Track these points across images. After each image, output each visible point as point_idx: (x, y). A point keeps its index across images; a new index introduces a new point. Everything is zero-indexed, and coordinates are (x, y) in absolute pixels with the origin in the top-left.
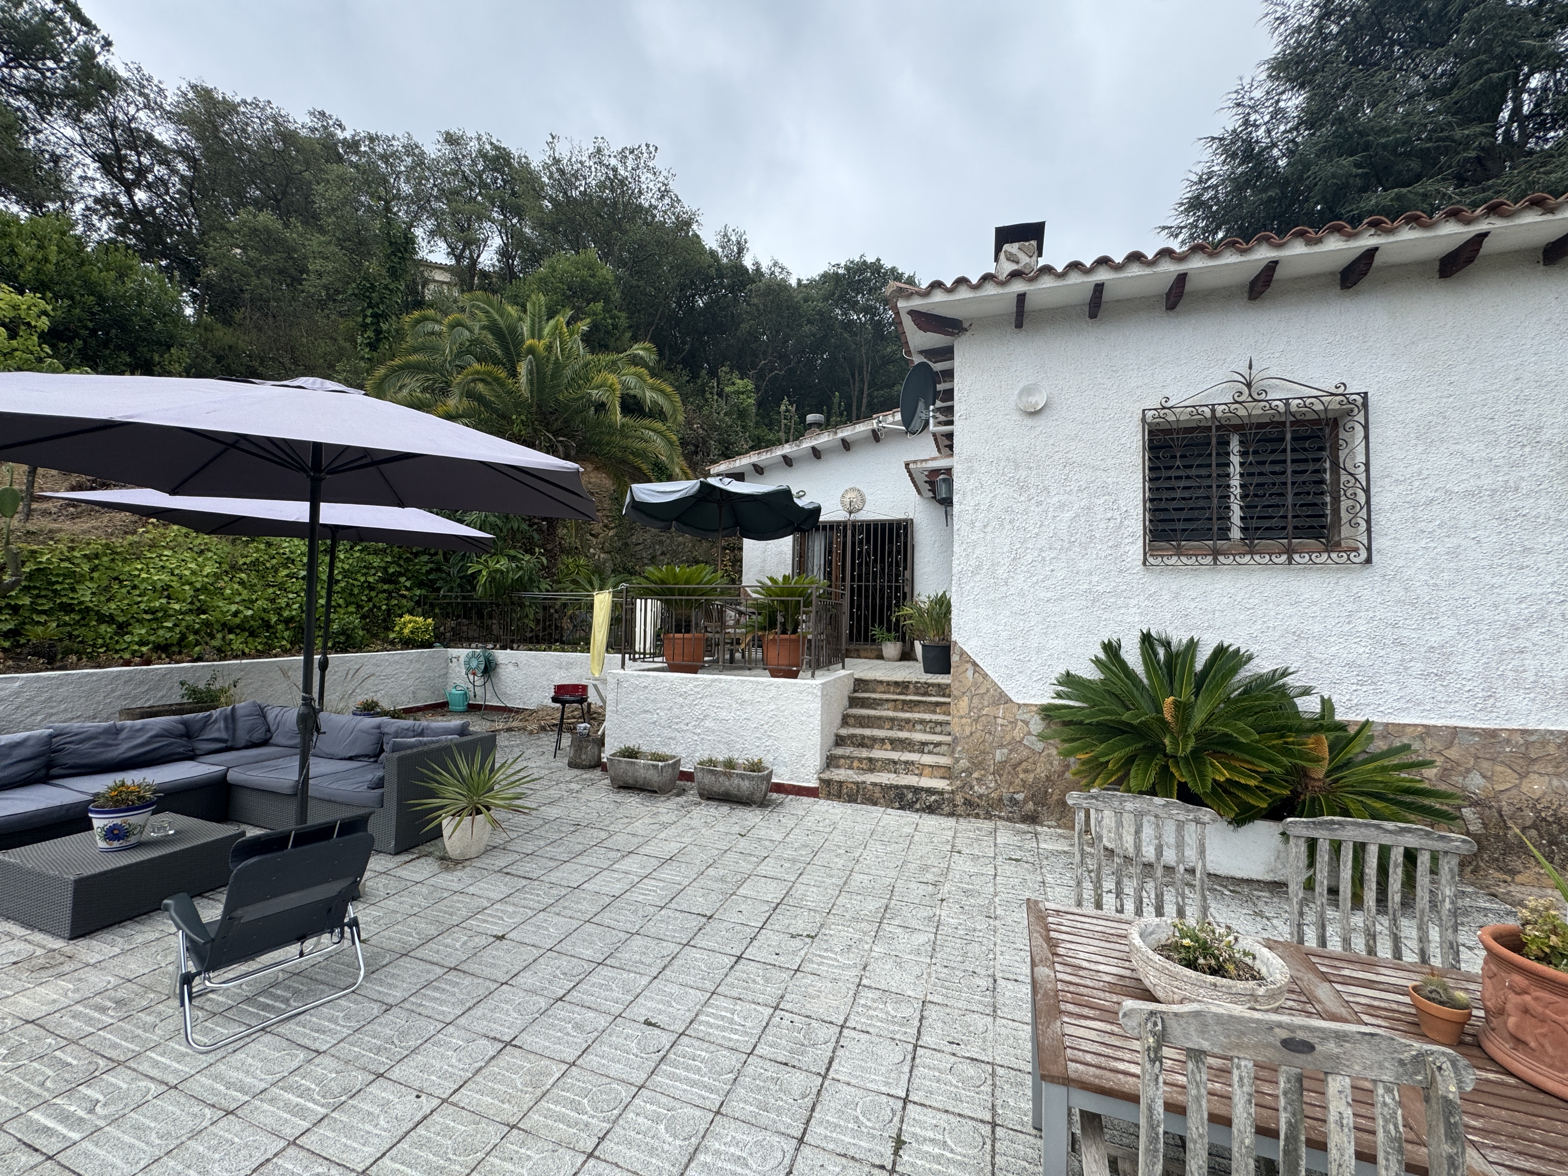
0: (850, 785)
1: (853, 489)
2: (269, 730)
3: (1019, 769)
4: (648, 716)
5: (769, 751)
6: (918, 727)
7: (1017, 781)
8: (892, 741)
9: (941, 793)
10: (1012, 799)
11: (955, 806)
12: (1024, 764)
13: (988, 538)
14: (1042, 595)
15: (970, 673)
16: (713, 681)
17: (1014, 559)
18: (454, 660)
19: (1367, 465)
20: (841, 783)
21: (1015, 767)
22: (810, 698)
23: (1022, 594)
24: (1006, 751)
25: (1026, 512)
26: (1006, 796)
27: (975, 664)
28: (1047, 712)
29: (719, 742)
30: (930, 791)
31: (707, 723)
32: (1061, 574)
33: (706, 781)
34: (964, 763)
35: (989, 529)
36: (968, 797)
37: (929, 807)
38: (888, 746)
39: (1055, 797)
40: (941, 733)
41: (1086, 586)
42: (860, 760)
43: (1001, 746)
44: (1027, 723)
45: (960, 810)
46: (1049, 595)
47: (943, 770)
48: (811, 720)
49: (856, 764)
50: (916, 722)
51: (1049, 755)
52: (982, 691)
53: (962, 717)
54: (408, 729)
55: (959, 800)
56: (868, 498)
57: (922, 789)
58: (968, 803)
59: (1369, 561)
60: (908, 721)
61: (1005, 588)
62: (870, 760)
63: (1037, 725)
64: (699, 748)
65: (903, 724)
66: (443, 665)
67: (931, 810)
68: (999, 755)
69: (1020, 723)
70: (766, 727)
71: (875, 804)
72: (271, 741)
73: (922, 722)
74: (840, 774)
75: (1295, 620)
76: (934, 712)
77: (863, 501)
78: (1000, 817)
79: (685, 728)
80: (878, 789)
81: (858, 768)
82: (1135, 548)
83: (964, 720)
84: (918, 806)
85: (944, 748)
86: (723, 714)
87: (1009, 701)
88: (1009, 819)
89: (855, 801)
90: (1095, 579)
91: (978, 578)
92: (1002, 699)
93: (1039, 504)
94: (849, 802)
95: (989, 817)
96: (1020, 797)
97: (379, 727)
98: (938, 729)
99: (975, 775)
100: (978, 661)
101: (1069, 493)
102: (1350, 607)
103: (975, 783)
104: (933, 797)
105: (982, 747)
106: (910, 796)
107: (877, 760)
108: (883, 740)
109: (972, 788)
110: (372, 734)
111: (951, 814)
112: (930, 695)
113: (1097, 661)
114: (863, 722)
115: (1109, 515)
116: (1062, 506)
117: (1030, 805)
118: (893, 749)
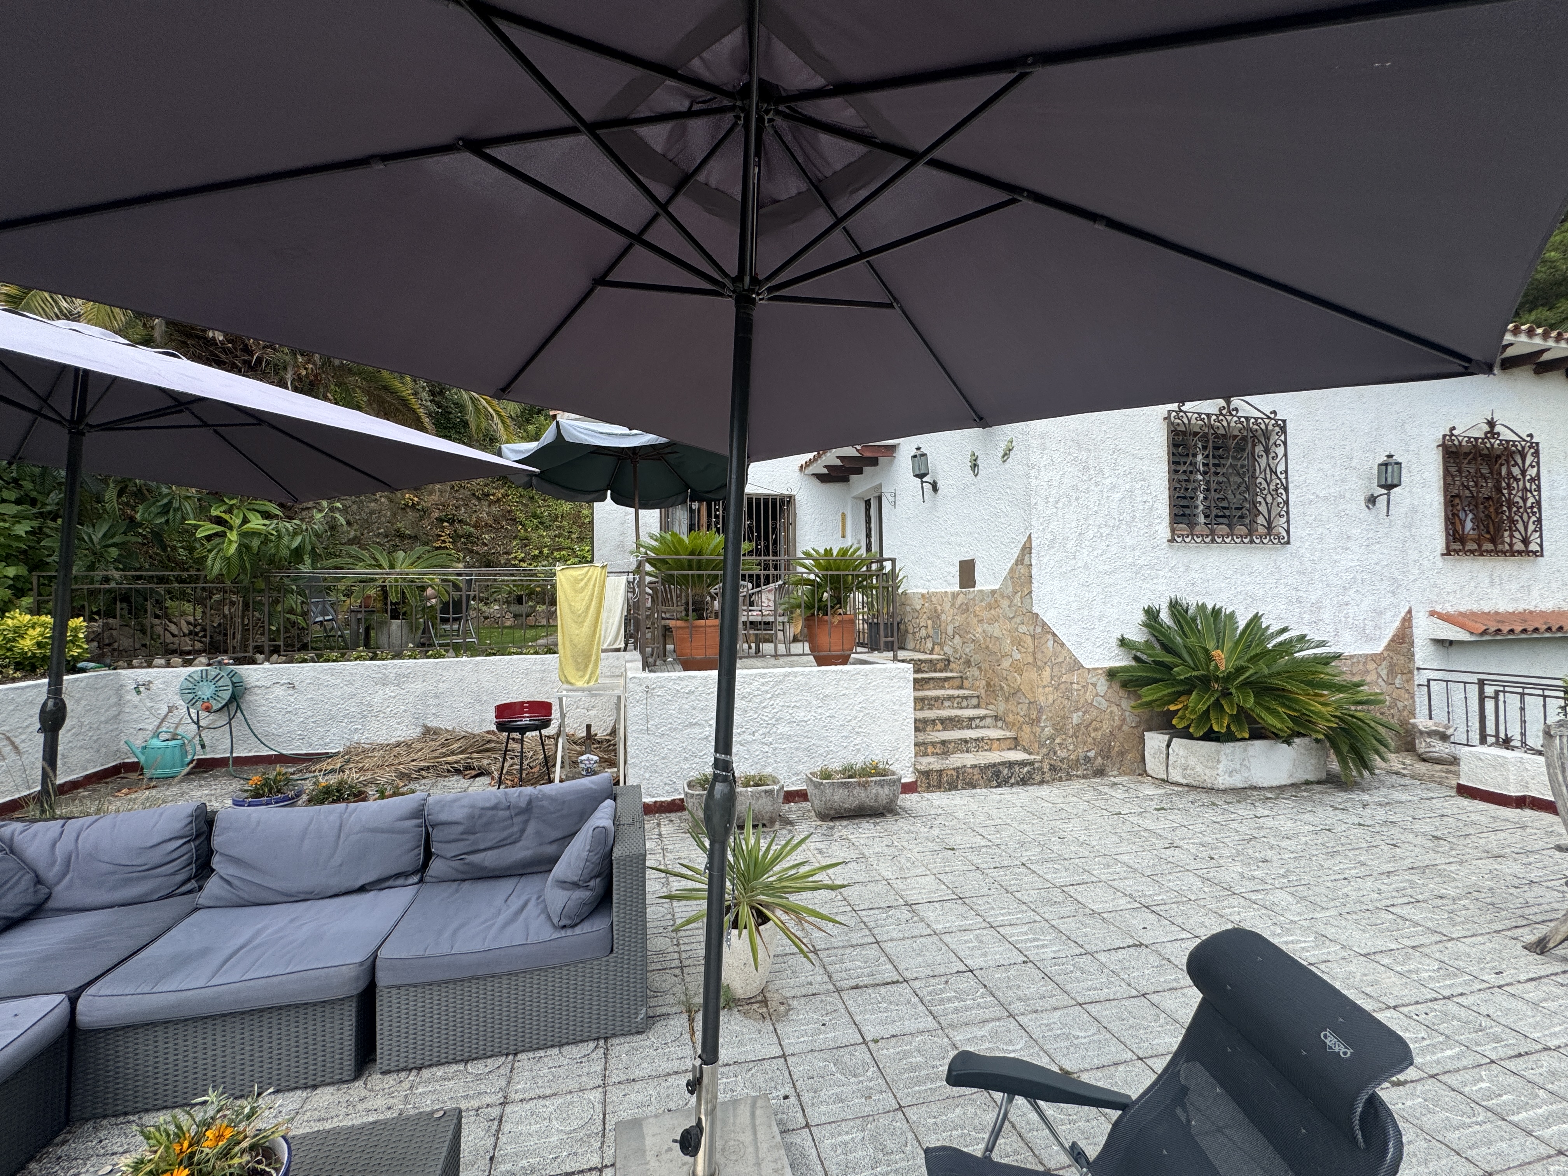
0: (949, 773)
3: (1090, 729)
7: (1090, 740)
9: (1032, 763)
10: (1086, 757)
11: (1043, 773)
12: (1093, 725)
13: (1060, 514)
14: (1101, 568)
15: (1051, 643)
16: (786, 675)
17: (1080, 534)
19: (1286, 472)
20: (940, 772)
21: (1087, 727)
22: (902, 683)
23: (1086, 566)
24: (1080, 714)
25: (1088, 490)
26: (1082, 755)
27: (1054, 635)
28: (1112, 674)
30: (1023, 764)
32: (1114, 549)
34: (1048, 731)
35: (1060, 505)
36: (1053, 762)
37: (1022, 779)
38: (939, 726)
41: (1131, 560)
42: (933, 744)
43: (1077, 710)
44: (1094, 685)
45: (1047, 777)
46: (1106, 568)
47: (1009, 741)
48: (903, 708)
49: (930, 750)
50: (945, 699)
51: (1111, 712)
52: (1060, 660)
53: (1045, 687)
55: (1046, 767)
57: (1017, 763)
58: (1053, 768)
59: (1288, 542)
60: (937, 699)
61: (1073, 562)
62: (943, 742)
63: (1102, 685)
65: (933, 702)
66: (114, 700)
67: (1024, 781)
70: (853, 723)
71: (974, 787)
73: (950, 698)
74: (933, 763)
75: (1250, 587)
78: (1077, 776)
80: (976, 771)
81: (933, 754)
82: (1163, 529)
83: (1047, 689)
84: (1013, 781)
85: (988, 721)
87: (1081, 666)
88: (1084, 777)
89: (956, 788)
90: (1137, 553)
91: (1052, 551)
92: (1076, 666)
93: (1097, 484)
94: (950, 790)
95: (1069, 778)
96: (1091, 754)
98: (965, 703)
99: (1058, 741)
101: (1118, 476)
102: (1277, 576)
103: (1057, 748)
105: (1062, 713)
106: (1006, 771)
109: (1055, 753)
111: (1042, 782)
113: (1142, 624)
115: (1145, 499)
116: (1113, 487)
117: (1099, 760)
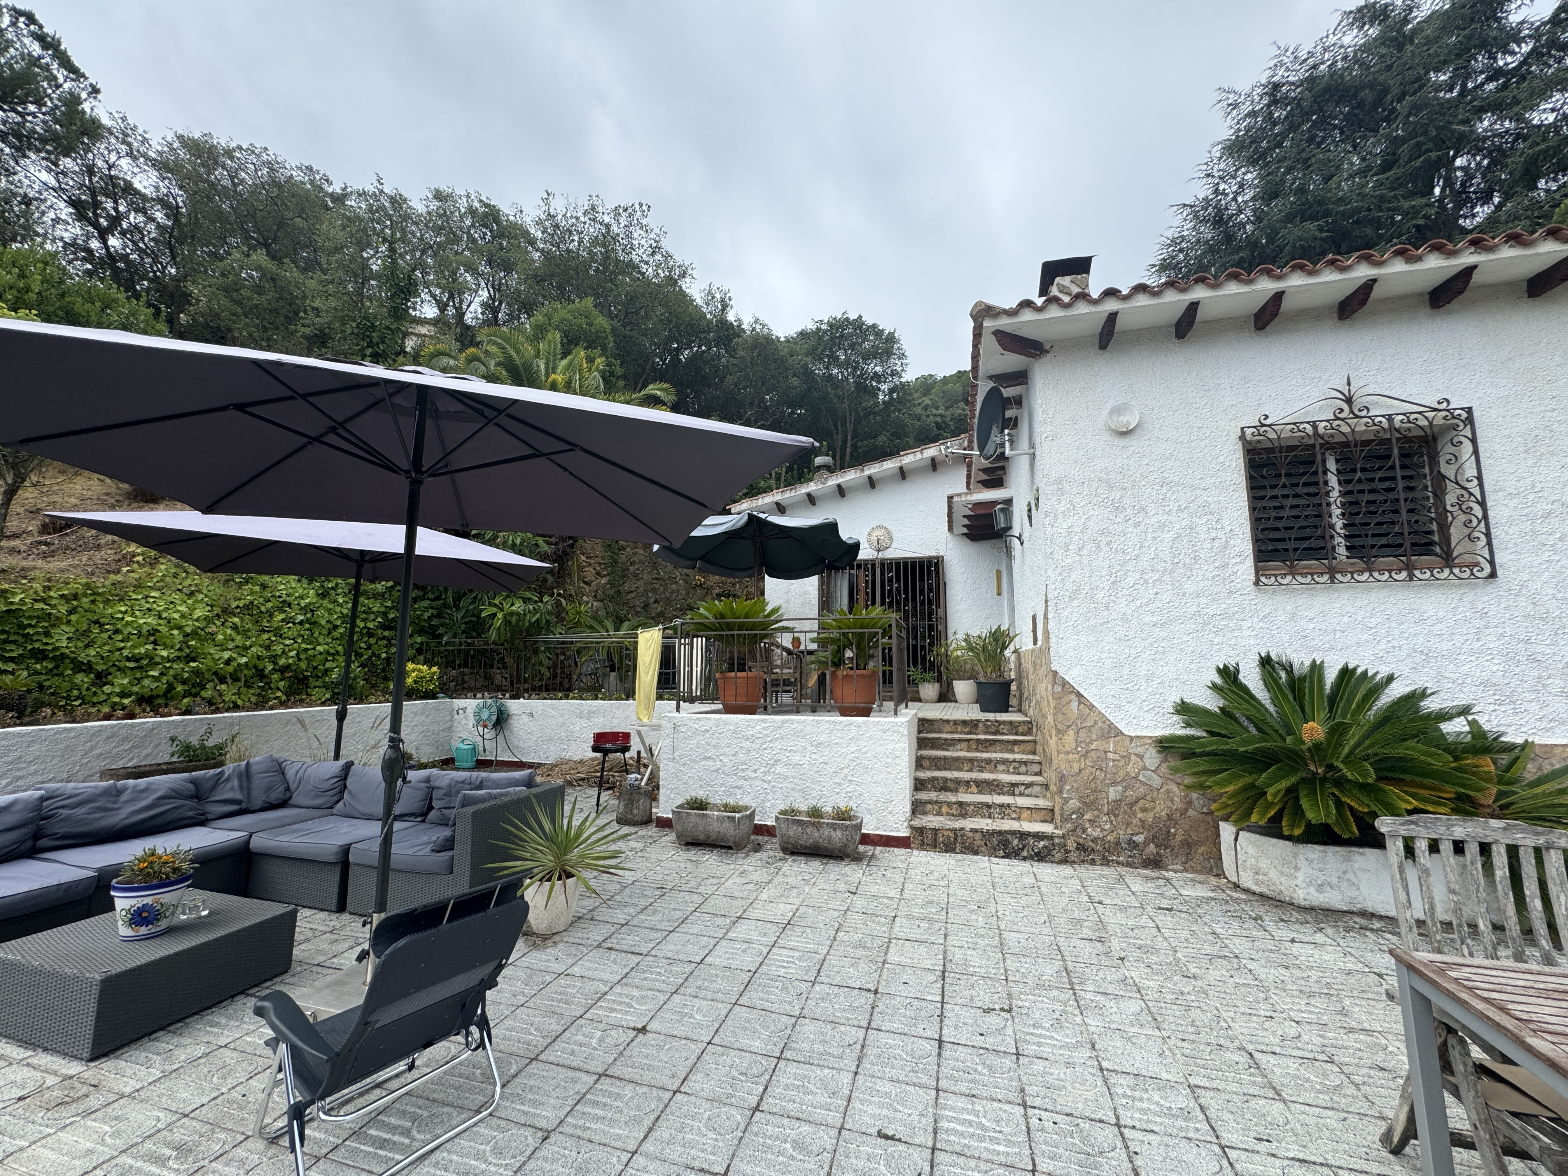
0: (946, 833)
1: (880, 527)
2: (288, 789)
3: (1136, 808)
4: (710, 763)
5: (850, 797)
6: (1001, 767)
7: (1135, 821)
8: (979, 784)
9: (1050, 838)
10: (1130, 842)
11: (1067, 852)
12: (1141, 803)
13: (1085, 561)
14: (1147, 619)
15: (1074, 705)
16: (784, 722)
17: (1114, 582)
18: (461, 712)
19: (1480, 478)
20: (935, 831)
21: (1131, 805)
22: (896, 737)
23: (1125, 618)
24: (1120, 788)
25: (1123, 533)
26: (1124, 838)
27: (1079, 695)
28: (1165, 745)
29: (793, 789)
30: (1038, 836)
31: (779, 769)
32: (1166, 597)
33: (791, 833)
34: (1074, 803)
35: (1085, 552)
36: (1081, 841)
37: (1038, 854)
38: (974, 789)
39: (1179, 838)
40: (1026, 773)
41: (1194, 609)
42: (949, 804)
43: (1115, 783)
44: (1141, 757)
45: (1073, 856)
46: (1155, 619)
47: (1043, 813)
48: (897, 761)
49: (945, 809)
50: (998, 762)
51: (1168, 792)
52: (1088, 724)
53: (1068, 753)
54: (463, 782)
55: (1071, 844)
56: (895, 536)
57: (1029, 834)
58: (1081, 847)
59: (1493, 575)
60: (989, 761)
61: (1106, 613)
62: (961, 804)
63: (1152, 758)
64: (770, 797)
65: (983, 764)
66: (448, 717)
67: (1040, 857)
68: (1113, 793)
69: (1133, 757)
70: (846, 771)
71: (976, 853)
72: (291, 802)
73: (1004, 762)
74: (932, 821)
75: (1421, 640)
76: (1012, 751)
77: (891, 539)
78: (1118, 863)
79: (753, 775)
80: (978, 836)
81: (948, 814)
82: (1246, 567)
83: (1071, 756)
84: (1025, 853)
85: (1036, 789)
86: (796, 758)
87: (1120, 733)
88: (1128, 865)
89: (953, 851)
90: (1204, 601)
91: (1075, 603)
92: (1112, 731)
93: (1137, 525)
94: (946, 851)
95: (1106, 862)
96: (1139, 839)
97: (428, 780)
98: (1023, 769)
99: (1088, 816)
100: (1082, 692)
101: (1169, 513)
102: (1478, 624)
103: (1087, 825)
104: (1042, 843)
105: (1093, 785)
106: (1015, 842)
107: (969, 804)
108: (968, 782)
109: (1084, 831)
110: (419, 789)
111: (1064, 861)
112: (1002, 734)
113: (1215, 687)
114: (938, 764)
115: (1213, 535)
116: (1162, 527)
117: (1152, 848)
118: (980, 792)
